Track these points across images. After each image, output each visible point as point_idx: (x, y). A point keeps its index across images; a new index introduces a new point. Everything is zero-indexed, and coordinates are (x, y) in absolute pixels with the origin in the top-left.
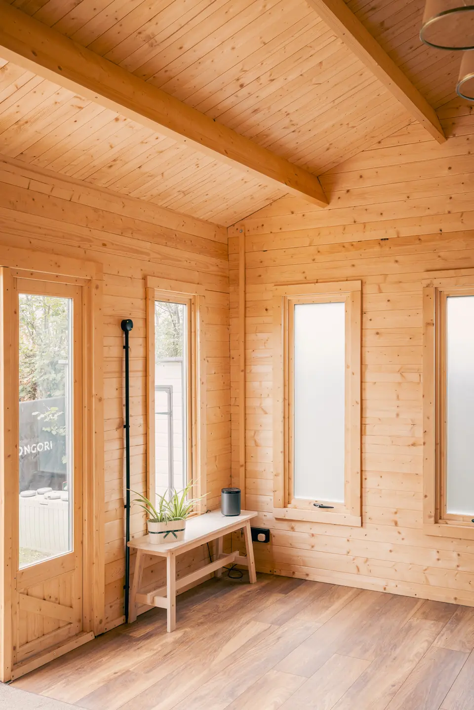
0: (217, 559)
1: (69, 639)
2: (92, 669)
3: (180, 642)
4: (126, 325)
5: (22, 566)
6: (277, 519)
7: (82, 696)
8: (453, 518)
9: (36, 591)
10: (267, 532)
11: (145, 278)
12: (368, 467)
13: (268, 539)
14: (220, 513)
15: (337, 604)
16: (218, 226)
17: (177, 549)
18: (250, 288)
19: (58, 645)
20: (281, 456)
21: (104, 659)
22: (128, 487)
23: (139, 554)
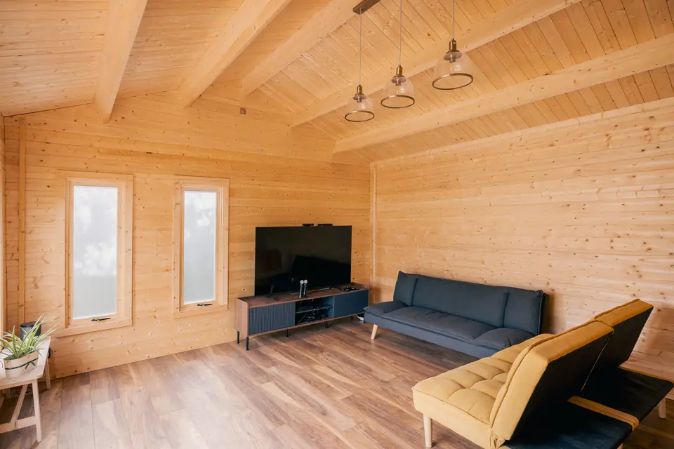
6: (59, 338)
8: (187, 306)
13: (50, 356)
18: (32, 169)
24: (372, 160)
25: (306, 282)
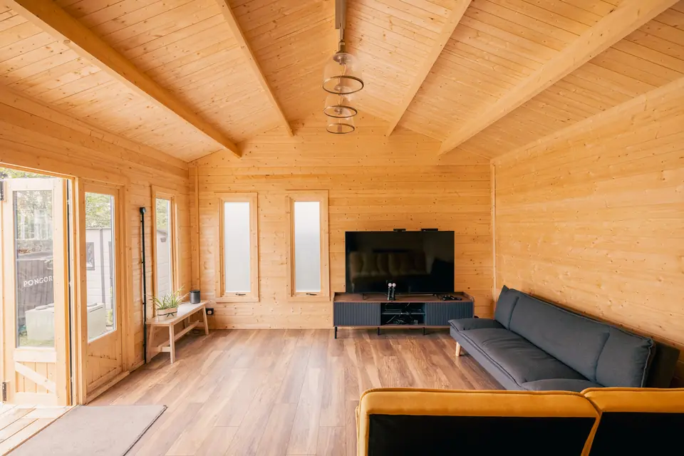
0: (187, 326)
1: (115, 377)
2: (136, 388)
3: (180, 366)
4: (141, 210)
5: (89, 341)
6: (217, 303)
7: (136, 401)
8: (299, 293)
9: (98, 354)
10: (212, 310)
11: (151, 186)
12: (262, 275)
13: (212, 314)
14: (190, 303)
15: (251, 337)
16: (184, 162)
17: (174, 322)
18: (201, 193)
19: (110, 381)
20: (219, 273)
21: (141, 382)
22: (145, 293)
23: (152, 328)
24: (491, 158)
25: (394, 285)
